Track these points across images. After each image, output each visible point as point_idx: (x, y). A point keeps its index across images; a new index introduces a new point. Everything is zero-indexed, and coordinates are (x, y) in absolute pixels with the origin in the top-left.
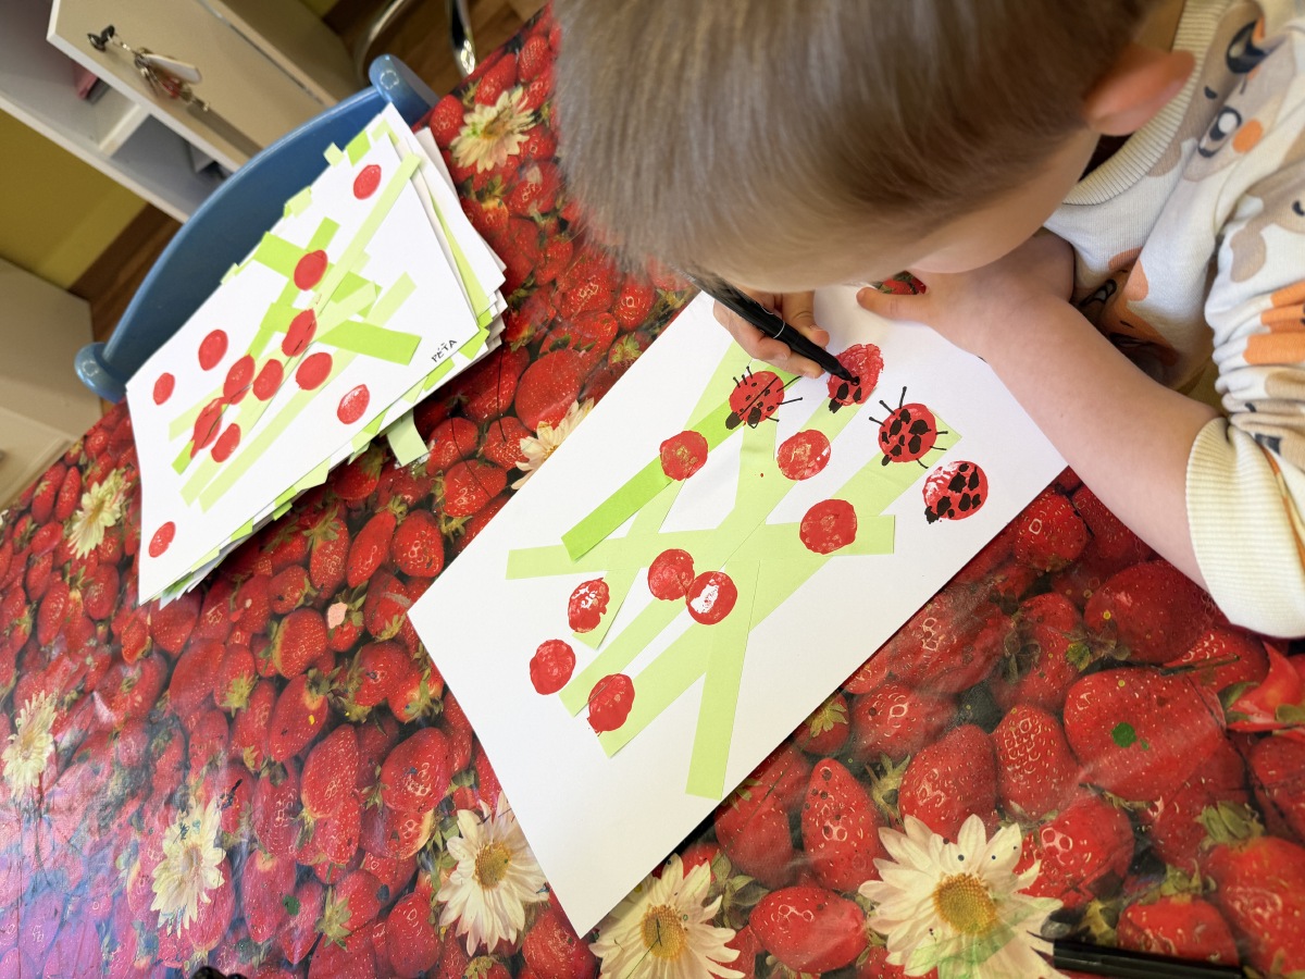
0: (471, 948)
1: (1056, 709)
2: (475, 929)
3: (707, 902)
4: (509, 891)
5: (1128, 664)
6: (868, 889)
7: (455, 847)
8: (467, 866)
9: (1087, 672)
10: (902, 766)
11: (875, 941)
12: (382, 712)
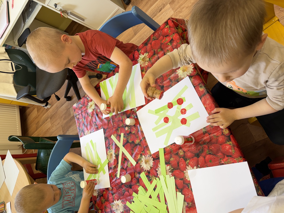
0: (144, 170)
1: (205, 157)
2: (145, 168)
3: (169, 170)
4: (148, 165)
5: (212, 154)
6: (185, 171)
7: (142, 159)
8: (144, 161)
9: (208, 154)
10: (189, 160)
11: (185, 177)
12: (133, 142)
